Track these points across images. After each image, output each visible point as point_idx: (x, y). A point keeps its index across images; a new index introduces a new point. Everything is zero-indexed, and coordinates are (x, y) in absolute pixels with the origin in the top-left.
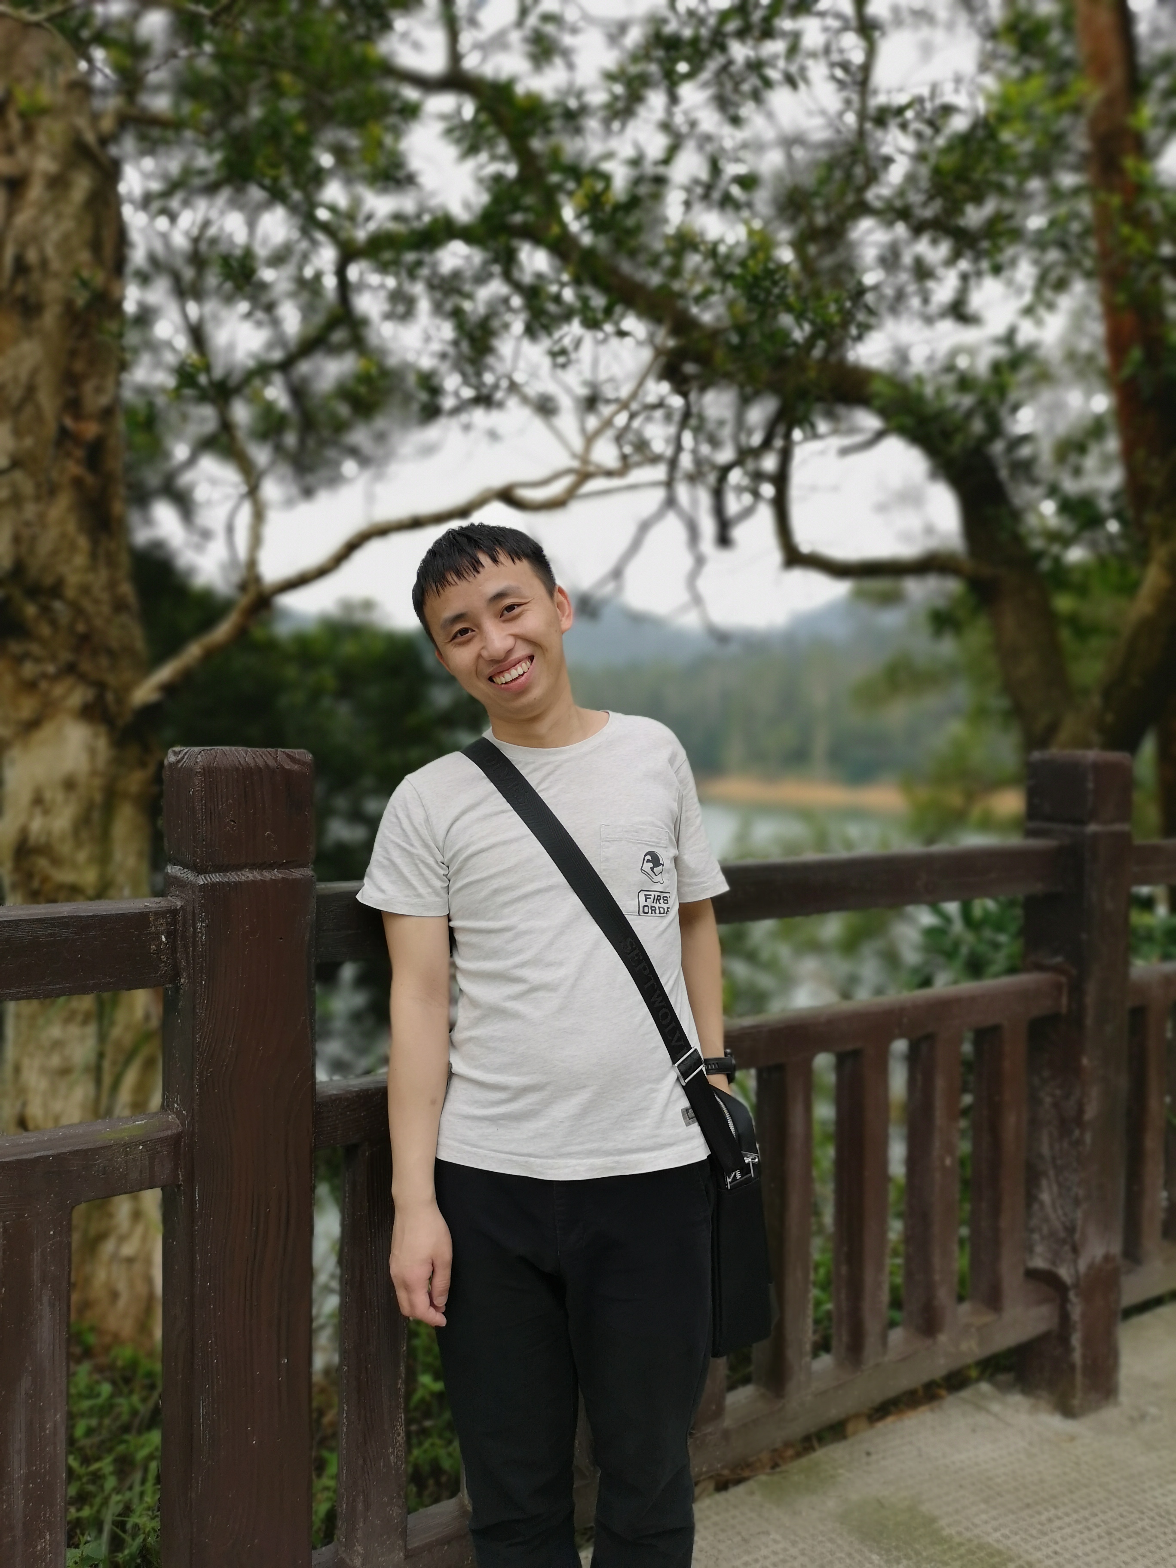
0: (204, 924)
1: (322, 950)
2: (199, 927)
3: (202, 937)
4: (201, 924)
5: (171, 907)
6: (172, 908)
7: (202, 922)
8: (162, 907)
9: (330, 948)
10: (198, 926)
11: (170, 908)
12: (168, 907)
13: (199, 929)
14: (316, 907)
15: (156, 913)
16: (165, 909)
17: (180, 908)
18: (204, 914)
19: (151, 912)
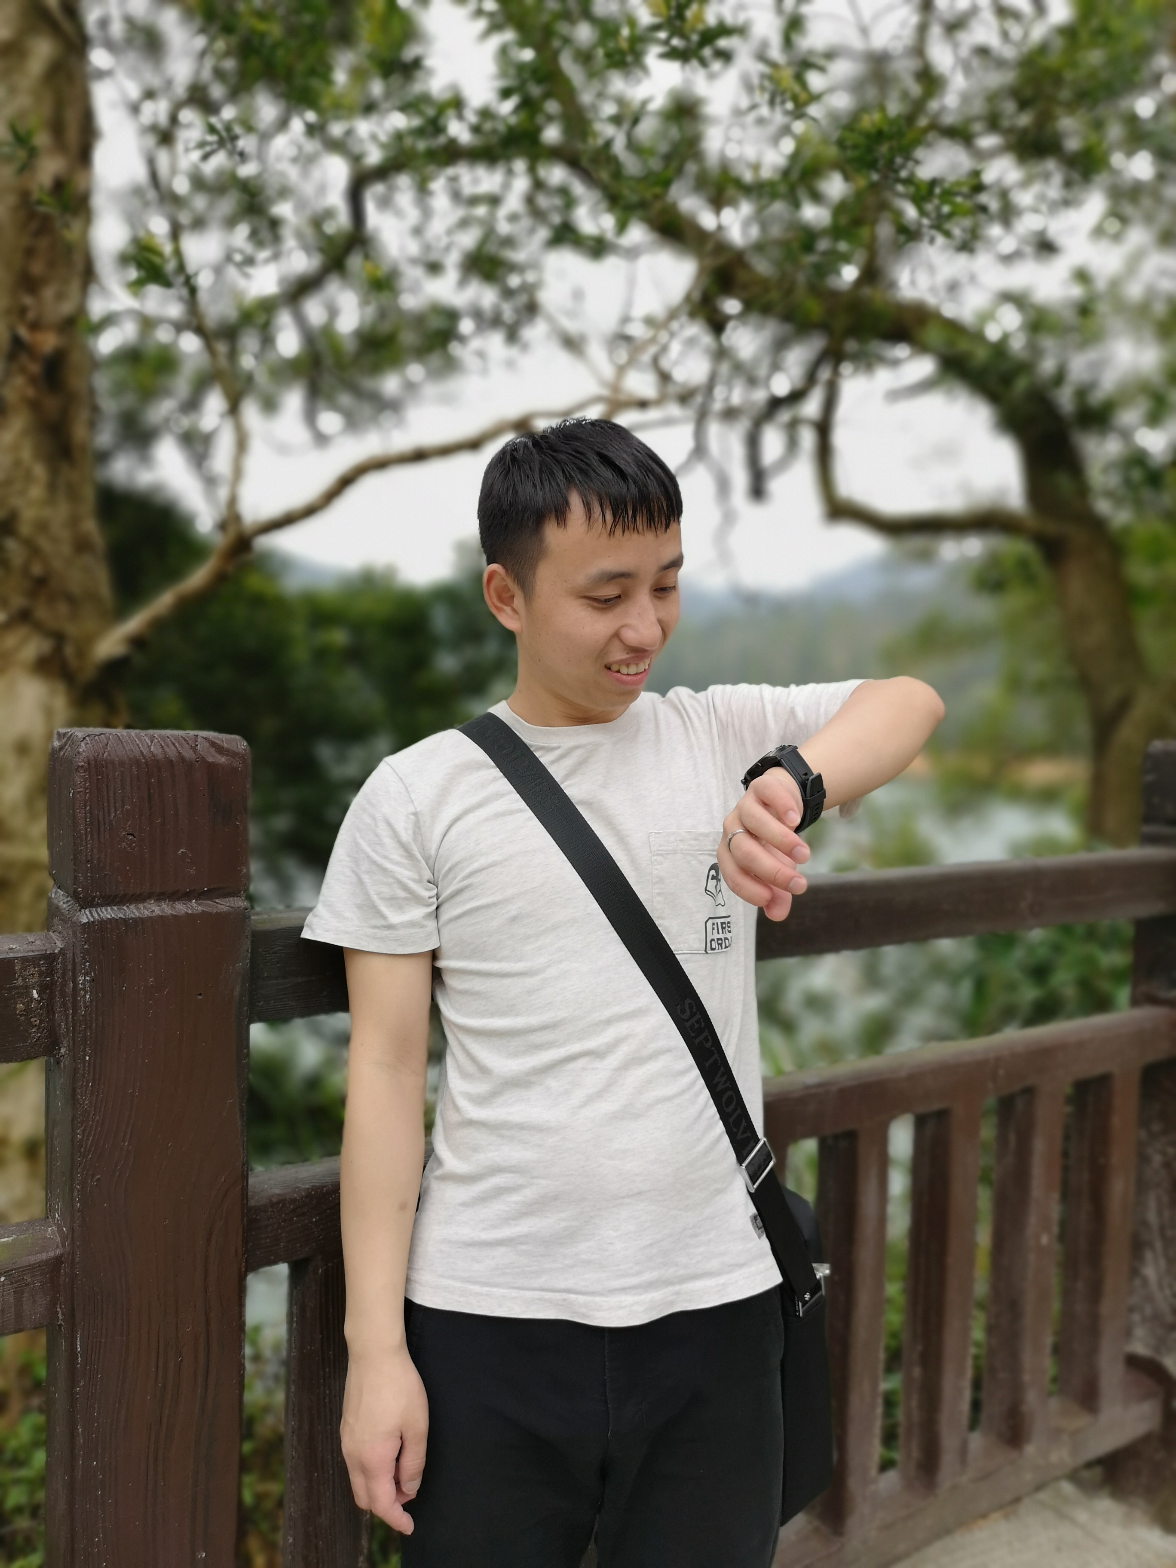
0: (88, 978)
1: (261, 1004)
2: (80, 982)
3: (84, 996)
4: (83, 978)
5: (46, 950)
6: (48, 952)
7: (86, 974)
8: (33, 951)
9: (272, 1002)
10: (80, 980)
11: (44, 952)
12: (42, 950)
13: (82, 984)
14: (250, 951)
15: (24, 960)
16: (37, 953)
17: (59, 951)
18: (88, 964)
19: (17, 958)
